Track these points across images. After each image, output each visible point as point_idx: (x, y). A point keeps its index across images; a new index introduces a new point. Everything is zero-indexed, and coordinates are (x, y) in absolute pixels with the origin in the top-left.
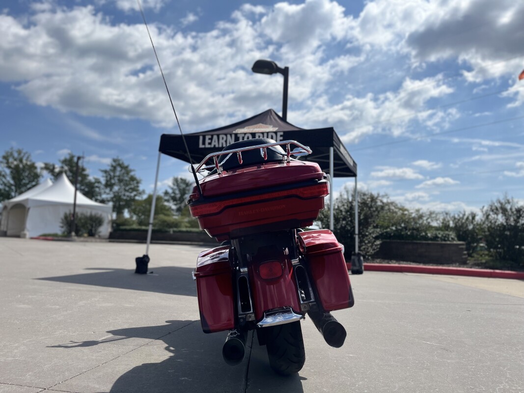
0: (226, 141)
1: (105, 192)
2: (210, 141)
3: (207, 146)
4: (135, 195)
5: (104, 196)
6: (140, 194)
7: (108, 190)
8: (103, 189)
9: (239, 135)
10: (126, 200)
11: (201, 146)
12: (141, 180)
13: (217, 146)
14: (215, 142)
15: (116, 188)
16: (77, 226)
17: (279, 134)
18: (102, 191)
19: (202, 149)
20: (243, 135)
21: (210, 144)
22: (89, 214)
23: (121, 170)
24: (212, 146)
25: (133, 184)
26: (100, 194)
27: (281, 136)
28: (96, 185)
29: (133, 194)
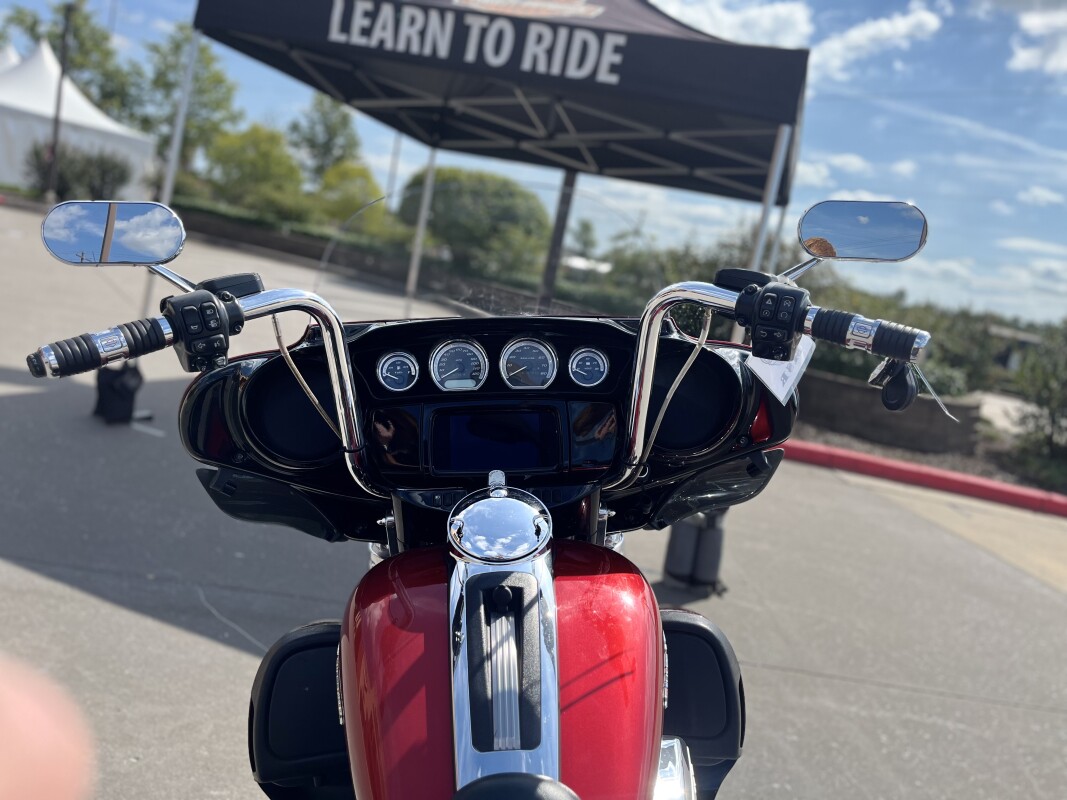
0: (422, 33)
1: (152, 102)
2: (366, 23)
3: (357, 39)
4: (224, 120)
5: (150, 110)
6: (234, 118)
7: (159, 96)
8: (148, 91)
9: (470, 20)
10: (201, 128)
11: (336, 35)
13: (389, 45)
14: (384, 28)
16: (61, 178)
17: (611, 41)
18: (146, 96)
19: (337, 45)
20: (484, 21)
21: (366, 32)
24: (374, 42)
25: (218, 92)
26: (141, 103)
27: (617, 49)
28: (132, 79)
29: (217, 116)
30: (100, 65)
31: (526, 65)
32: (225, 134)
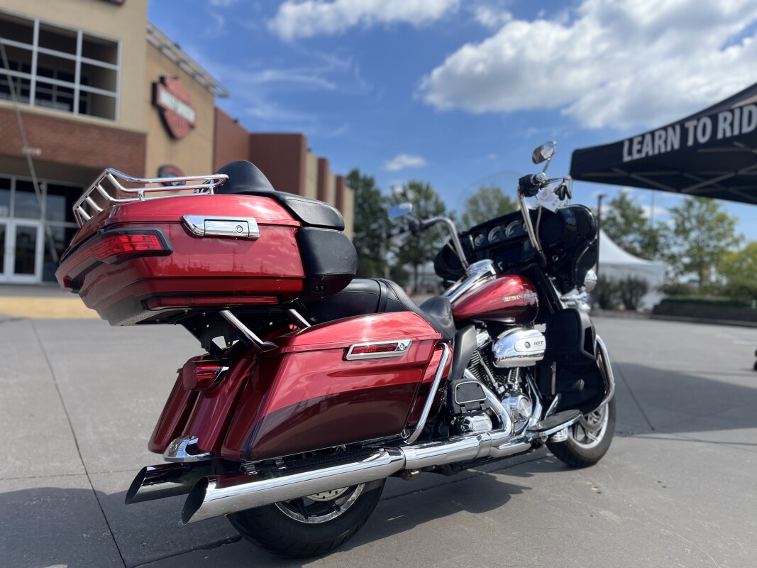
0: (666, 142)
1: (675, 243)
2: (639, 147)
3: (636, 156)
4: (728, 245)
5: (675, 250)
6: (736, 242)
7: (680, 240)
8: (672, 238)
9: (688, 125)
10: (711, 254)
12: (737, 219)
13: (651, 153)
14: (647, 146)
15: (693, 235)
18: (671, 242)
19: (627, 163)
22: (625, 278)
23: (701, 207)
24: (643, 155)
25: (723, 227)
26: (668, 246)
28: (661, 232)
29: (723, 243)
30: (638, 230)
31: (720, 136)
32: (729, 253)
